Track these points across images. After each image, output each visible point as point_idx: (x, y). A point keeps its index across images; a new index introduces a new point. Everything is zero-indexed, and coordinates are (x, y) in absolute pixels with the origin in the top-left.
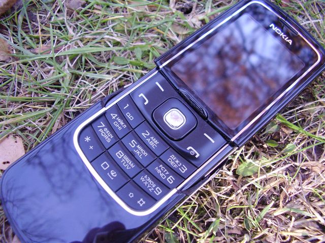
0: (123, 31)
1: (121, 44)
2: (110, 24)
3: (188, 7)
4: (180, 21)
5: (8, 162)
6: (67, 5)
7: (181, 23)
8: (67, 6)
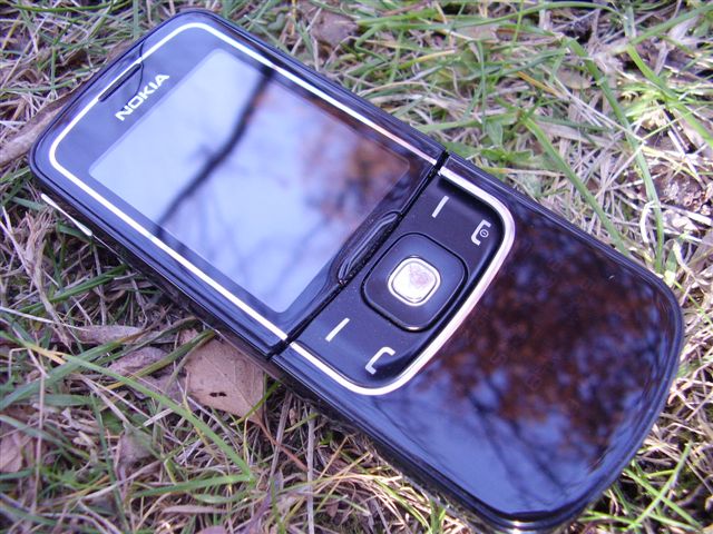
0: (449, 85)
1: (448, 113)
2: (418, 72)
3: (583, 30)
4: (569, 60)
5: (222, 394)
6: (317, 33)
7: (573, 63)
8: (316, 37)
